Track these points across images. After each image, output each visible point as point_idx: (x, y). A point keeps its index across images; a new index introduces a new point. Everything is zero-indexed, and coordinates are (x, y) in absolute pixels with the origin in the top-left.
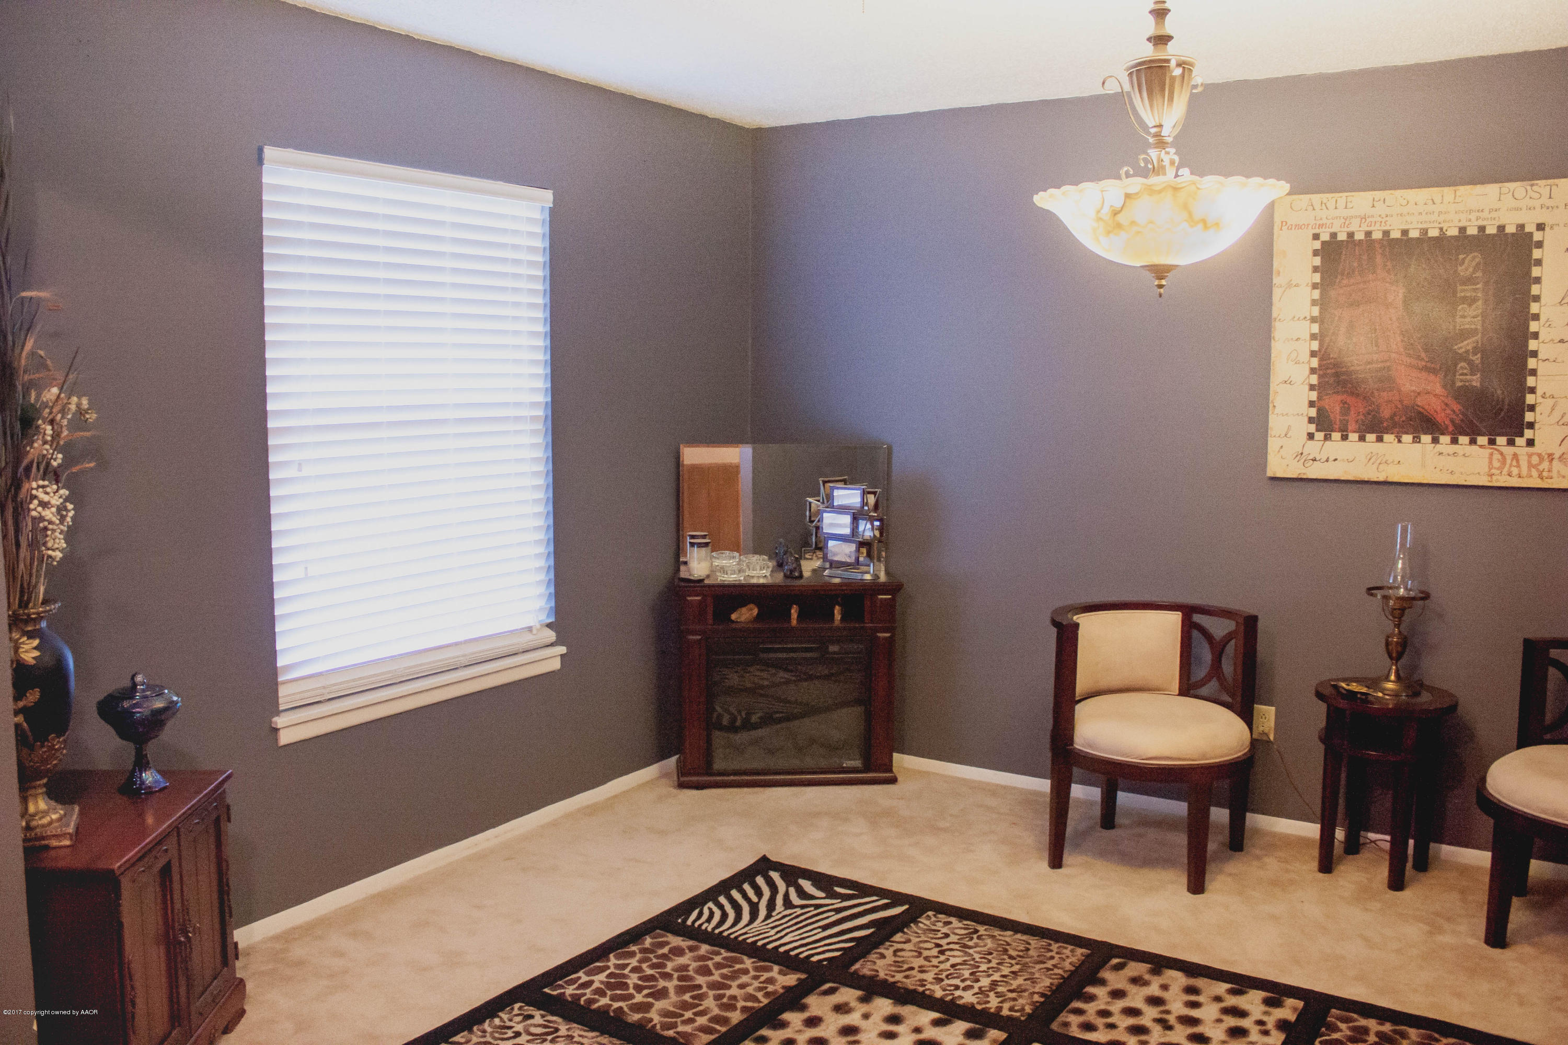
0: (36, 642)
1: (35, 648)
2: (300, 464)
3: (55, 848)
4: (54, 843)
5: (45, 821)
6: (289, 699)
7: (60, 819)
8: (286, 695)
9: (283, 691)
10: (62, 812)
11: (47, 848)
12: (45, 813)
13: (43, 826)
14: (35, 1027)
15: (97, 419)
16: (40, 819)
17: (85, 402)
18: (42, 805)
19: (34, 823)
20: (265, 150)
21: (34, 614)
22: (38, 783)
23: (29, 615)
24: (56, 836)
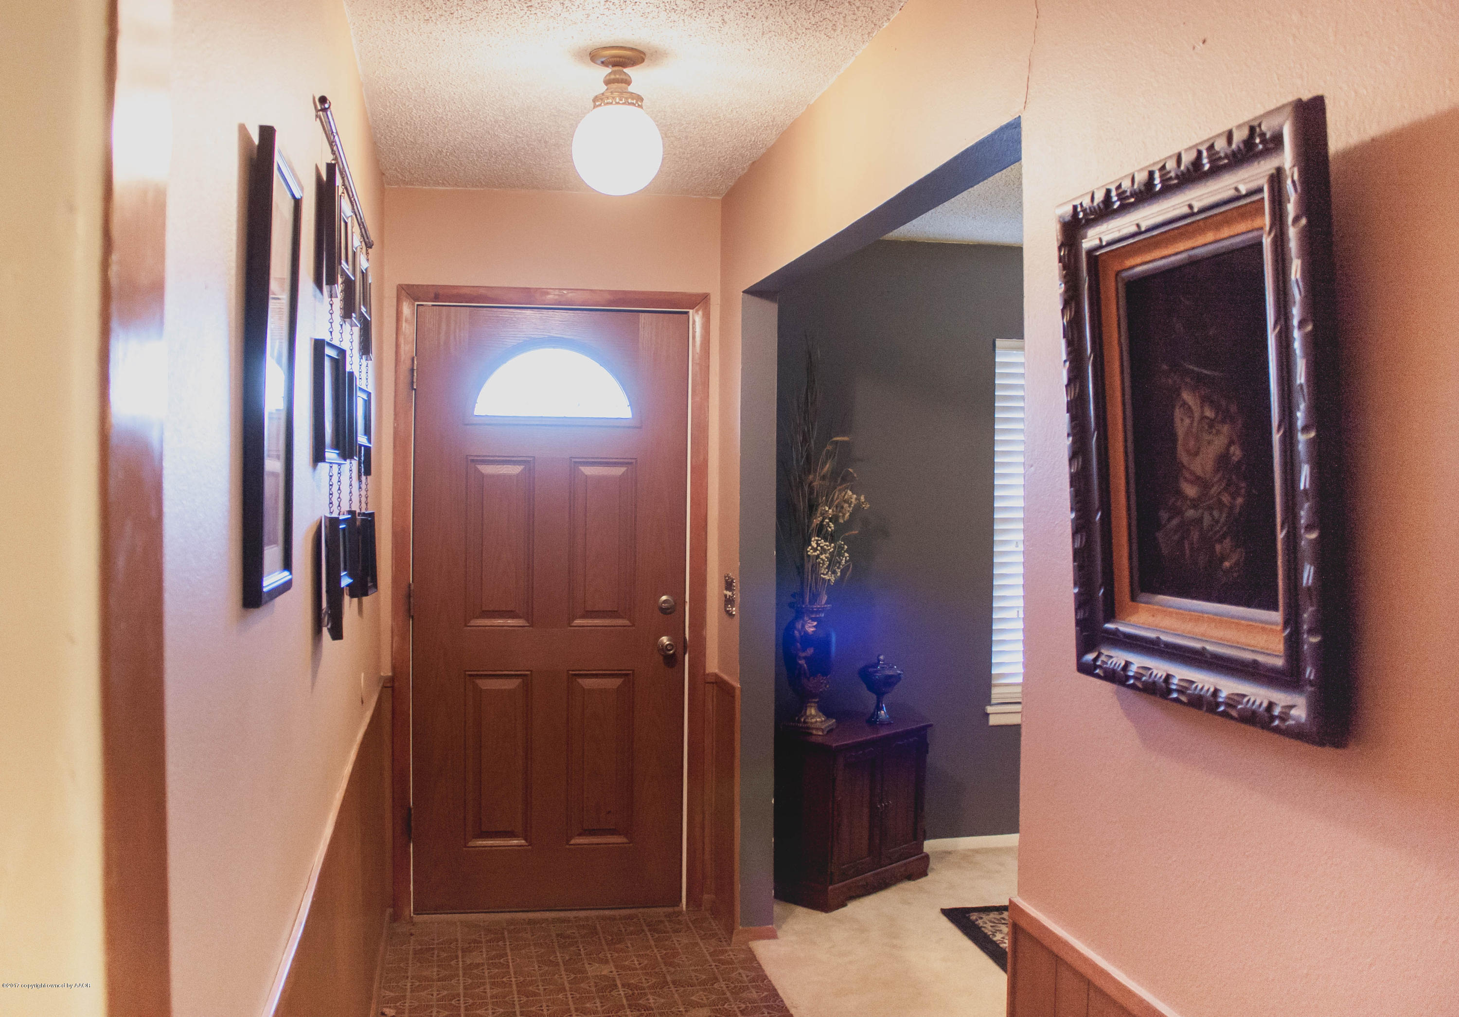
0: (815, 623)
1: (814, 626)
2: (1017, 543)
3: (816, 735)
4: (814, 732)
5: (813, 720)
6: (998, 696)
7: (822, 722)
8: (997, 693)
9: (995, 691)
10: (823, 719)
11: (812, 734)
12: (814, 717)
13: (812, 723)
14: (773, 802)
15: (870, 508)
16: (811, 719)
17: (862, 498)
18: (813, 712)
19: (807, 720)
20: (996, 342)
21: (815, 608)
22: (814, 700)
23: (813, 609)
24: (817, 729)
